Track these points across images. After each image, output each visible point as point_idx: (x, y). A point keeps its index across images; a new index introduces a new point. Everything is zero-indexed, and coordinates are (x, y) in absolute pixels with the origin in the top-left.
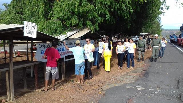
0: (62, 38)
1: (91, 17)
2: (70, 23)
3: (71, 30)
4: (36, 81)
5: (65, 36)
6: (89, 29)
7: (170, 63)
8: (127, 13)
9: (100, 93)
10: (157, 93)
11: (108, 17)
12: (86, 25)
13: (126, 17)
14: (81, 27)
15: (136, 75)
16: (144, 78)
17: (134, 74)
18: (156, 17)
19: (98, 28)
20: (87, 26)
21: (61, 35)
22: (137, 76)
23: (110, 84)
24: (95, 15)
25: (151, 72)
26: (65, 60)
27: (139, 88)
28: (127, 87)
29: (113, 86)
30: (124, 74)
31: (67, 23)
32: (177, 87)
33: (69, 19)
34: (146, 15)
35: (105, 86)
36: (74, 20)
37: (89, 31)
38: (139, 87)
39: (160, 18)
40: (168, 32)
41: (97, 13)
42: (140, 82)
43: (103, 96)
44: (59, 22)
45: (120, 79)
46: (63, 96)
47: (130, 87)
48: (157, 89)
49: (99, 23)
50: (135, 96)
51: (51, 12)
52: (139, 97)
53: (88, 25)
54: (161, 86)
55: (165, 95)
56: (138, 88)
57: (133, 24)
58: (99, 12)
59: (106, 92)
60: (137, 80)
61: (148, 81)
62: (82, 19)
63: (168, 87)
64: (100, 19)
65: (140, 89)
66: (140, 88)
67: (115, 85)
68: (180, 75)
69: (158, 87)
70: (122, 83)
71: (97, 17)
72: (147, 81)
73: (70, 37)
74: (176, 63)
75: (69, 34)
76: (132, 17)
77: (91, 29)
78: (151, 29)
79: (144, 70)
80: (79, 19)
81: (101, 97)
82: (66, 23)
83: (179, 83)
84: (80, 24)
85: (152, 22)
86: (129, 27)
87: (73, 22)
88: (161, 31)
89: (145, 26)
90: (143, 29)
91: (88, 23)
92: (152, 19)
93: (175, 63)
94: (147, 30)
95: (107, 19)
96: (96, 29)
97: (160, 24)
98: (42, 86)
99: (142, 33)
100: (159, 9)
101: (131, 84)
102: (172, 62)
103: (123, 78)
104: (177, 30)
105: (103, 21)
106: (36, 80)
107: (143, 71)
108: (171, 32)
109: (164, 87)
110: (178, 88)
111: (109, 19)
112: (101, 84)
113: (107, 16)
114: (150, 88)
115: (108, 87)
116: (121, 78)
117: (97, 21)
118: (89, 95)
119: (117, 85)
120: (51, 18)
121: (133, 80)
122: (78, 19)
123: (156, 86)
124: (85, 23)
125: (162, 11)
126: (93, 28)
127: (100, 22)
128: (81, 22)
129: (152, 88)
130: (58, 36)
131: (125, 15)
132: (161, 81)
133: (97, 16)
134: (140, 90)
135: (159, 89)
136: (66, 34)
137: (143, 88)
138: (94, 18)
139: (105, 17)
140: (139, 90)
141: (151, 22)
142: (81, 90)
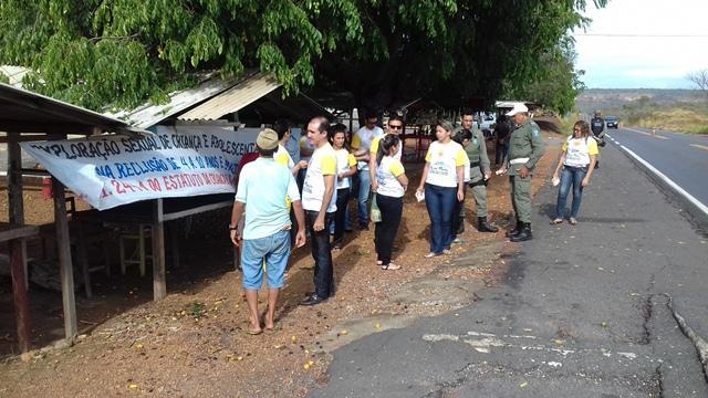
0: (144, 117)
1: (280, 25)
2: (184, 50)
3: (194, 84)
4: (22, 316)
5: (161, 108)
6: (271, 81)
7: (609, 221)
8: (435, 13)
9: (306, 366)
10: (555, 364)
11: (353, 27)
12: (257, 63)
13: (433, 32)
14: (234, 70)
15: (473, 275)
16: (505, 288)
17: (464, 269)
18: (554, 35)
19: (311, 77)
20: (262, 68)
21: (146, 105)
22: (475, 281)
23: (357, 322)
24: (296, 17)
25: (533, 263)
26: (161, 217)
27: (479, 344)
28: (427, 337)
29: (368, 333)
30: (423, 272)
31: (172, 53)
32: (641, 330)
33: (179, 35)
34: (519, 25)
35: (333, 332)
36: (205, 41)
37: (272, 88)
38: (480, 338)
39: (572, 40)
40: (601, 97)
41: (306, 10)
42: (487, 309)
43: (317, 381)
44: (133, 49)
45: (402, 296)
46: (132, 386)
47: (443, 336)
48: (559, 345)
49: (314, 56)
50: (461, 381)
51: (103, 6)
52: (479, 388)
53: (267, 62)
54: (573, 327)
55: (594, 375)
56: (474, 343)
57: (467, 63)
58: (313, 6)
59: (335, 359)
60: (477, 299)
61: (522, 303)
62: (239, 35)
63: (603, 334)
64: (318, 34)
65: (482, 346)
66: (486, 342)
67: (380, 327)
68: (653, 278)
69: (561, 336)
70: (411, 315)
71: (305, 27)
72: (518, 303)
73: (185, 117)
74: (634, 221)
75: (180, 100)
76: (459, 32)
77: (279, 81)
78: (536, 83)
79: (507, 251)
80: (225, 35)
81: (312, 387)
82: (168, 52)
83: (649, 314)
84: (229, 57)
85: (541, 58)
86: (446, 73)
87: (196, 47)
88: (576, 93)
89: (512, 70)
90: (506, 83)
91: (268, 52)
92: (543, 46)
93: (629, 220)
94: (521, 89)
95: (352, 34)
96: (303, 80)
97: (571, 66)
98: (56, 332)
99: (504, 100)
100: (567, 6)
101: (446, 321)
102: (619, 216)
103: (415, 289)
104: (634, 91)
105: (333, 45)
106: (22, 308)
107: (502, 257)
108: (611, 99)
109: (587, 334)
110: (646, 338)
111: (357, 36)
112: (319, 319)
113: (349, 23)
114: (527, 342)
115: (349, 335)
116: (406, 293)
117: (307, 42)
118: (258, 375)
119: (385, 328)
120: (106, 33)
121: (458, 301)
122: (220, 36)
123: (556, 328)
124: (255, 54)
125: (580, 12)
126: (288, 77)
127: (319, 51)
128: (237, 48)
129: (536, 342)
130: (131, 108)
131: (430, 23)
132: (575, 306)
133: (304, 21)
134: (486, 351)
135: (565, 347)
136: (169, 101)
137: (498, 344)
138: (292, 30)
139: (343, 31)
140: (480, 350)
141: (535, 57)
142: (225, 353)
